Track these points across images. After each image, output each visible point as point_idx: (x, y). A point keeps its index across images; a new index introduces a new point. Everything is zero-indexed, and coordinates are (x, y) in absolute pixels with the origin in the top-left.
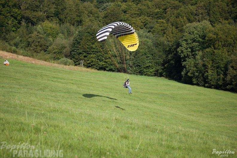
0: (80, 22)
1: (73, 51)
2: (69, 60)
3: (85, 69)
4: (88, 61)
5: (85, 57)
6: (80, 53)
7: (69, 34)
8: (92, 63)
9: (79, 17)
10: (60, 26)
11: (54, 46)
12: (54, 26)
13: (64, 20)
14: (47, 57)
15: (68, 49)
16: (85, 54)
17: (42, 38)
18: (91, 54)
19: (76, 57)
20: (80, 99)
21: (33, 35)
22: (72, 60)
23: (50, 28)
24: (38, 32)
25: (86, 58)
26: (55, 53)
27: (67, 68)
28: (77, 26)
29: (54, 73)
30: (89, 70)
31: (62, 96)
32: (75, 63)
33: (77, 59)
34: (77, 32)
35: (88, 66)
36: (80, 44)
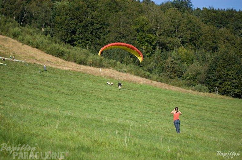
0: (215, 49)
1: (208, 77)
2: (205, 87)
3: (220, 96)
4: (224, 88)
5: (220, 83)
6: (216, 80)
7: (205, 60)
8: (227, 91)
9: (214, 43)
10: (196, 52)
11: (189, 72)
12: (189, 52)
13: (200, 46)
14: (181, 83)
15: (203, 75)
16: (220, 81)
17: (177, 64)
18: (226, 81)
19: (211, 83)
20: (213, 126)
21: (167, 61)
22: (207, 87)
23: (186, 53)
24: (173, 58)
25: (221, 85)
26: (189, 79)
27: (201, 94)
28: (213, 52)
29: (188, 100)
30: (224, 97)
31: (196, 123)
32: (210, 90)
33: (212, 86)
34: (212, 58)
35: (223, 93)
36: (215, 70)
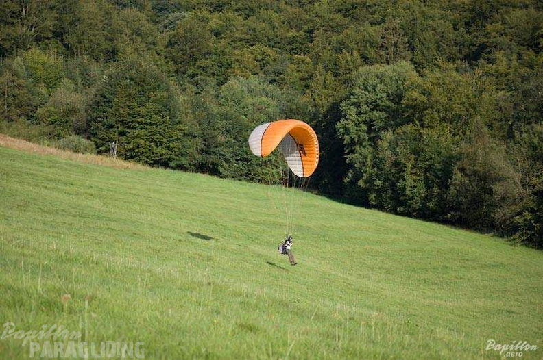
0: (112, 54)
1: (95, 120)
2: (86, 142)
3: (120, 163)
4: (129, 143)
5: (121, 134)
6: (111, 126)
7: (87, 79)
8: (137, 150)
9: (110, 42)
10: (66, 61)
11: (50, 107)
12: (52, 60)
13: (77, 48)
14: (33, 132)
15: (82, 116)
16: (121, 129)
17: (23, 87)
18: (135, 129)
19: (102, 134)
20: (109, 232)
22: (91, 140)
23: (44, 64)
24: (15, 74)
25: (123, 138)
26: (51, 123)
27: (78, 158)
28: (106, 62)
29: (48, 170)
30: (130, 164)
31: (69, 224)
32: (98, 147)
33: (103, 139)
34: (104, 77)
35: (129, 156)
36: (110, 104)
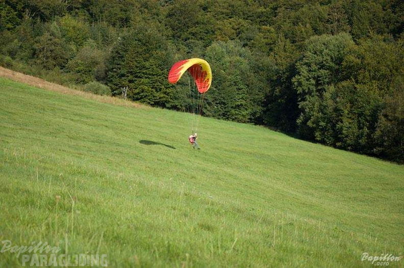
0: (125, 22)
1: (111, 70)
2: (104, 87)
3: (129, 103)
4: (136, 89)
5: (130, 81)
6: (123, 75)
7: (106, 40)
8: (142, 94)
9: (124, 12)
10: (91, 26)
11: (78, 59)
12: (80, 25)
13: (99, 16)
14: (65, 78)
15: (102, 67)
16: (130, 77)
17: (58, 44)
18: (141, 78)
19: (116, 81)
20: (118, 154)
21: (42, 38)
22: (108, 86)
23: (74, 27)
24: (52, 34)
25: (132, 85)
26: (79, 72)
27: (98, 98)
28: (121, 27)
29: (75, 107)
30: (136, 104)
31: (88, 148)
32: (113, 91)
33: (117, 85)
34: (119, 38)
35: (136, 98)
36: (123, 59)
